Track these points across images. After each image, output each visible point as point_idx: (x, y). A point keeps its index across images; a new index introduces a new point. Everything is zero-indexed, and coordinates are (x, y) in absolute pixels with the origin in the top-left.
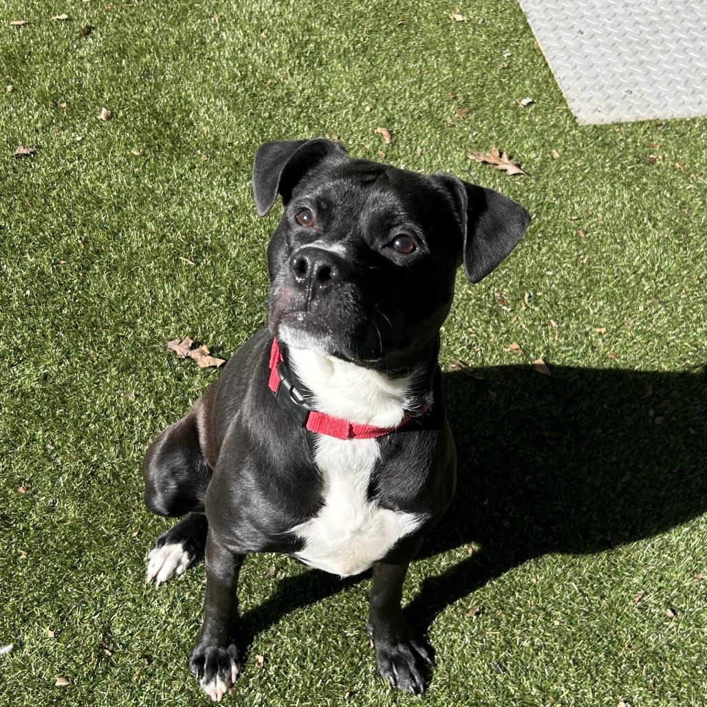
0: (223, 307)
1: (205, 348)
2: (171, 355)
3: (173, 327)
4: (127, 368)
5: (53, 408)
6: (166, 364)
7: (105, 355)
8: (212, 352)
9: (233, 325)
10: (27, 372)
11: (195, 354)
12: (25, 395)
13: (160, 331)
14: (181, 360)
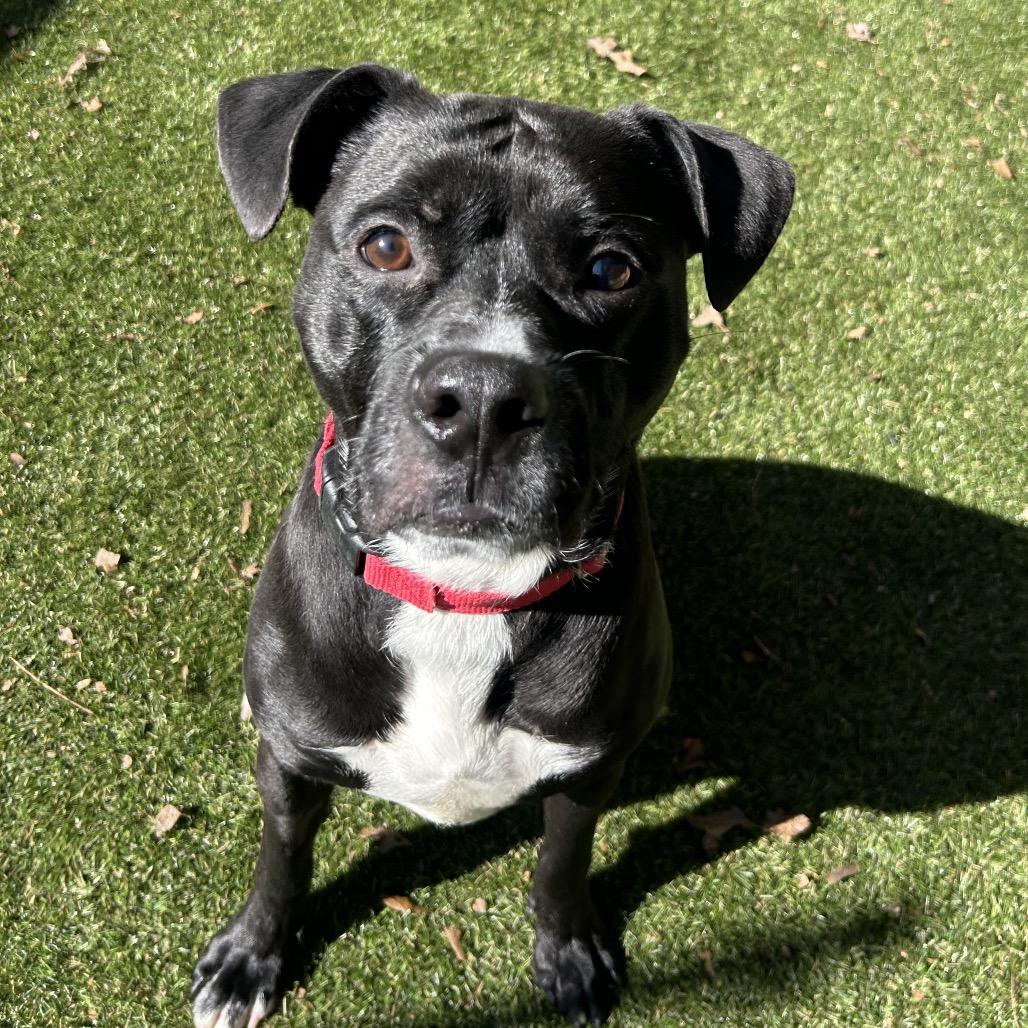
0: (653, 23)
1: (628, 53)
2: (590, 53)
3: (597, 28)
4: (541, 53)
5: (455, 68)
6: (582, 59)
7: (520, 36)
8: (636, 60)
9: (662, 43)
10: (435, 29)
11: (615, 56)
12: (428, 50)
13: (582, 29)
14: (599, 58)
